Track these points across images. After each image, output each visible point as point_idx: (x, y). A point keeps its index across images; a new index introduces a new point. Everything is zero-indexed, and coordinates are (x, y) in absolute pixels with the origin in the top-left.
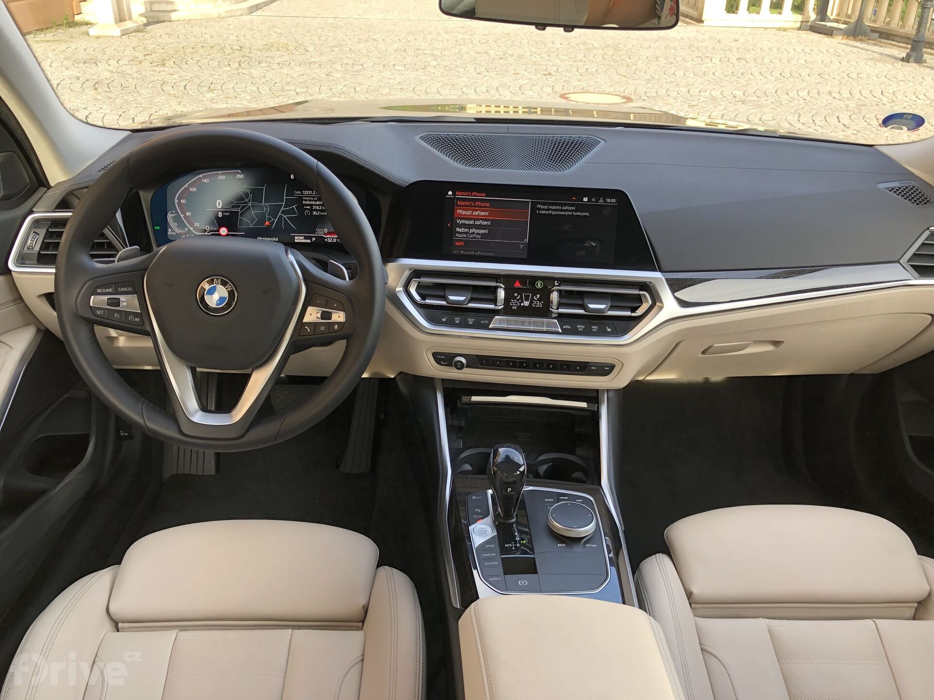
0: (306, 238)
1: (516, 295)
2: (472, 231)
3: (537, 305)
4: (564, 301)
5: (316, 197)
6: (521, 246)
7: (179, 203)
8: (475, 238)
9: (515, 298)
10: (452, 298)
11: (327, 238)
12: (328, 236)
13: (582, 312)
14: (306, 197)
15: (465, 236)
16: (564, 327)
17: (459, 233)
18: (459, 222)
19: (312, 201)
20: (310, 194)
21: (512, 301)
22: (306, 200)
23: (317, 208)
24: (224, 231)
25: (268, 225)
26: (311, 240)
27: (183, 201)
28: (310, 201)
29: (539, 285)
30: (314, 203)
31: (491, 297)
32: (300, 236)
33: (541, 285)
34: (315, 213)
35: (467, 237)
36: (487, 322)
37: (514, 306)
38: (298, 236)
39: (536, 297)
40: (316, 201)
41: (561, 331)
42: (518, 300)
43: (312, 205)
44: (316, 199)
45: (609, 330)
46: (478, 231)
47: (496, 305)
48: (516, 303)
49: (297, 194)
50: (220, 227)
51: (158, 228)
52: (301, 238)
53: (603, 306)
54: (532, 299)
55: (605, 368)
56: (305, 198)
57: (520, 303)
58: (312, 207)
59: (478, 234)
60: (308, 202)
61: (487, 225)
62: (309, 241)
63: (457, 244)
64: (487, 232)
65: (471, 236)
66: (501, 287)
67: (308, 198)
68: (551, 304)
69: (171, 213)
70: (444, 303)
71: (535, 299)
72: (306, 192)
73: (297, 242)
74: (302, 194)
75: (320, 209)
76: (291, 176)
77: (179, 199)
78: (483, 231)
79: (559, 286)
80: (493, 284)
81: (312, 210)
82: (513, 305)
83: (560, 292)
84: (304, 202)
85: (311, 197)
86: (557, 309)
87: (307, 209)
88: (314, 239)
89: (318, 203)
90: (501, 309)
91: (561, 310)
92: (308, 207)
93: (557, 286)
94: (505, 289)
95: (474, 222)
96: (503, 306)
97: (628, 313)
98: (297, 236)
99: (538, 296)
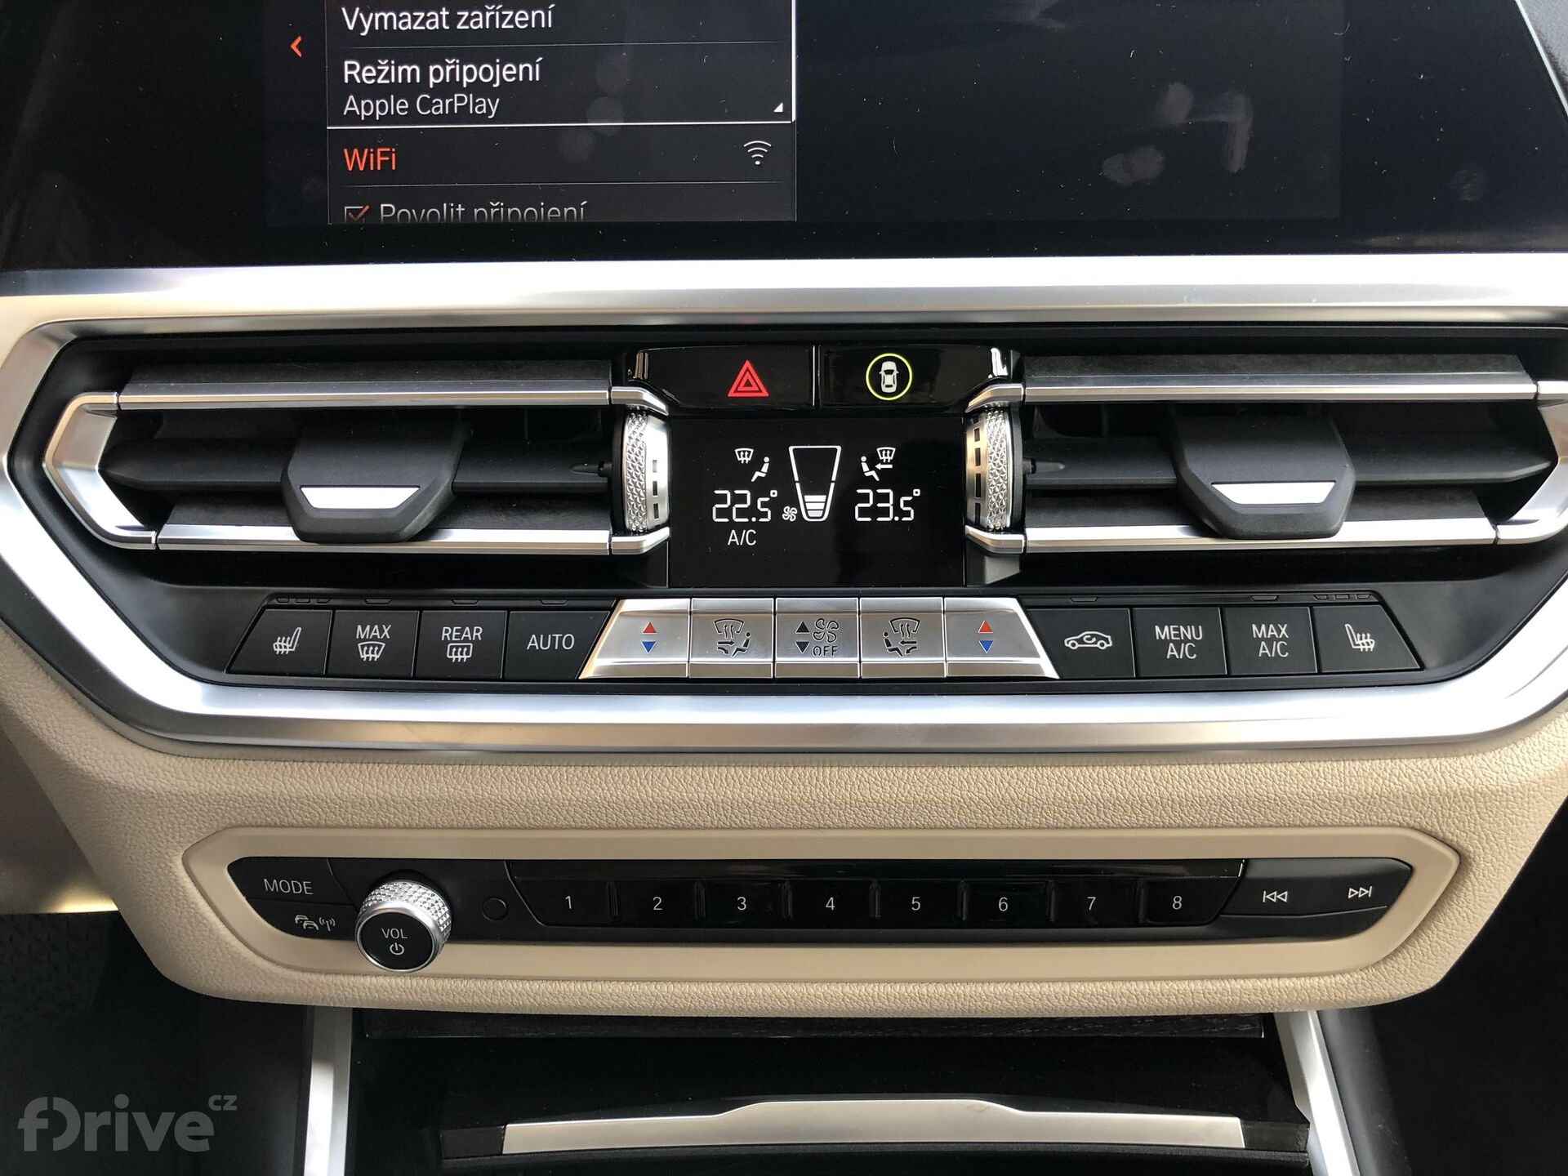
1: (744, 455)
2: (441, 73)
3: (885, 512)
4: (1054, 472)
6: (757, 148)
8: (464, 114)
9: (739, 476)
10: (322, 499)
13: (1170, 535)
15: (400, 106)
16: (1070, 643)
17: (363, 91)
18: (359, 26)
21: (723, 499)
29: (889, 380)
31: (583, 476)
33: (902, 380)
35: (413, 117)
36: (565, 641)
37: (740, 528)
39: (873, 461)
41: (1050, 671)
42: (760, 489)
45: (1365, 643)
46: (478, 73)
47: (620, 529)
48: (752, 511)
53: (1313, 493)
54: (852, 481)
55: (1352, 893)
57: (776, 506)
59: (478, 89)
61: (534, 34)
63: (354, 160)
64: (535, 73)
65: (441, 107)
66: (647, 412)
68: (971, 504)
70: (279, 535)
71: (869, 473)
78: (507, 72)
79: (1017, 376)
80: (594, 394)
82: (732, 525)
83: (1022, 414)
86: (1018, 526)
90: (659, 549)
91: (1042, 535)
93: (1002, 380)
94: (670, 423)
95: (453, 19)
96: (665, 533)
97: (1474, 529)
99: (887, 455)
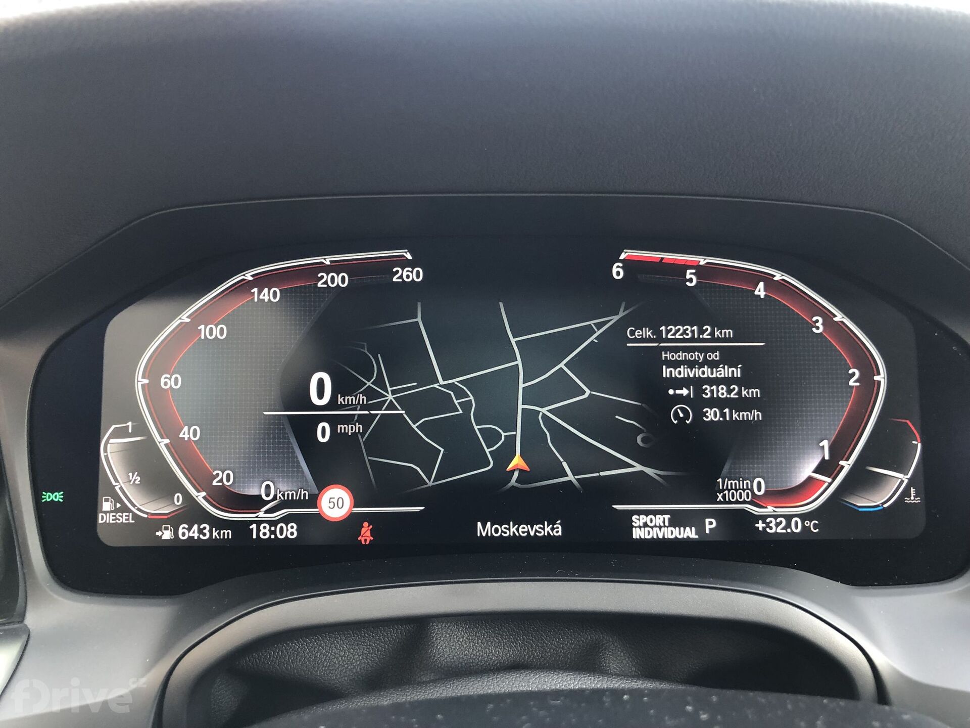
0: (677, 520)
5: (713, 350)
7: (153, 391)
11: (764, 518)
12: (770, 509)
14: (676, 350)
19: (701, 365)
20: (692, 340)
22: (676, 364)
23: (722, 392)
24: (335, 504)
25: (521, 471)
26: (700, 529)
27: (168, 382)
28: (691, 364)
30: (706, 372)
32: (655, 513)
34: (712, 414)
38: (647, 513)
40: (713, 365)
43: (698, 383)
44: (715, 356)
49: (636, 340)
50: (322, 484)
51: (58, 497)
52: (659, 520)
56: (669, 356)
58: (699, 391)
60: (684, 372)
62: (690, 533)
67: (681, 356)
69: (117, 434)
72: (675, 332)
73: (641, 541)
74: (660, 339)
75: (732, 396)
76: (615, 270)
77: (153, 372)
81: (698, 403)
84: (666, 372)
85: (693, 349)
87: (679, 399)
88: (710, 524)
89: (724, 372)
92: (684, 392)
98: (639, 512)
